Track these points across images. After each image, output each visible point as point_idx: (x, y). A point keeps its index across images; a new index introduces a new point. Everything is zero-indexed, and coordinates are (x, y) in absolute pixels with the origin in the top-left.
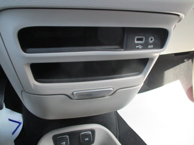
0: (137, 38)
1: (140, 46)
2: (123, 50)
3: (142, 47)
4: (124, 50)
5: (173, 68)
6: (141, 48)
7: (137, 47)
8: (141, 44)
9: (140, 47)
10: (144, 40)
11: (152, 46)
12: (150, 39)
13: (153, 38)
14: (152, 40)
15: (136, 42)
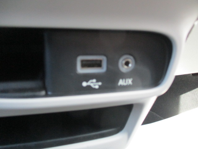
0: (82, 61)
1: (94, 81)
2: (43, 93)
3: (100, 83)
4: (47, 96)
5: (191, 92)
6: (97, 87)
7: (85, 84)
8: (98, 77)
9: (94, 84)
10: (104, 64)
11: (129, 81)
12: (122, 61)
13: (131, 59)
14: (127, 64)
15: (81, 70)
